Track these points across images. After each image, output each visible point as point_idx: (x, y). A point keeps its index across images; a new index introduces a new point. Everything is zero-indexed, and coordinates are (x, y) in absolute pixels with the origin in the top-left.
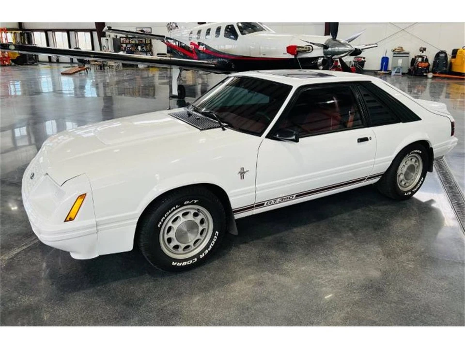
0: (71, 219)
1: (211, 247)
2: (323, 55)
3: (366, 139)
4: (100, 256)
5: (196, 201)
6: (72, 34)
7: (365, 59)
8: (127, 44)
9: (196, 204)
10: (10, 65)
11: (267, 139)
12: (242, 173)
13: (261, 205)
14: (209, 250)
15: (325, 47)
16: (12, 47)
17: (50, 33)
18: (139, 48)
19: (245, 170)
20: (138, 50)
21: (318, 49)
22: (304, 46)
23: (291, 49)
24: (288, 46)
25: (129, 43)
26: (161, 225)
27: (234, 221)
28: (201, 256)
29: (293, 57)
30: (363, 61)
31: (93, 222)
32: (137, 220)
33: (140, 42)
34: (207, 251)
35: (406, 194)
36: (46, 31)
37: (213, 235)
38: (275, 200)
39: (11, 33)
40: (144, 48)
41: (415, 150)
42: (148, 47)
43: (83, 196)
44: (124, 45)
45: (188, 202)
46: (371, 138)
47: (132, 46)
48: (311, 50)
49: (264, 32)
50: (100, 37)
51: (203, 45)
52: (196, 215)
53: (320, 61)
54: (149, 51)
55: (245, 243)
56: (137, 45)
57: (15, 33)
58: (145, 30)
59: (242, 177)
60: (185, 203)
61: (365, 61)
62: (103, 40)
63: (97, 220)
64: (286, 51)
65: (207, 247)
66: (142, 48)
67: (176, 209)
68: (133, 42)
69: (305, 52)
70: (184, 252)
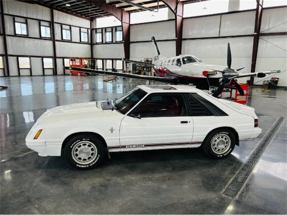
0: (36, 139)
1: (96, 162)
2: (222, 77)
3: (186, 122)
4: (48, 156)
5: (88, 140)
6: (114, 61)
7: (279, 80)
8: (139, 67)
9: (89, 141)
10: (84, 75)
11: (128, 116)
12: (112, 130)
13: (124, 147)
14: (95, 162)
15: (223, 72)
16: (70, 68)
17: (104, 61)
18: (145, 69)
19: (113, 129)
20: (144, 70)
21: (219, 73)
22: (212, 71)
23: (205, 73)
24: (204, 71)
25: (140, 66)
26: (72, 148)
27: (109, 153)
28: (91, 165)
29: (206, 77)
30: (276, 81)
31: (44, 141)
32: (62, 143)
33: (146, 66)
34: (93, 163)
35: (218, 156)
36: (103, 59)
37: (97, 156)
38: (132, 145)
39: (87, 60)
40: (147, 69)
41: (224, 132)
42: (149, 69)
43: (41, 130)
44: (138, 67)
45: (84, 139)
46: (190, 122)
47: (141, 68)
48: (215, 74)
49: (196, 63)
50: (126, 63)
51: (166, 68)
52: (89, 146)
53: (221, 80)
54: (149, 71)
55: (117, 164)
56: (144, 68)
57: (89, 60)
58: (149, 59)
59: (112, 132)
60: (83, 140)
61: (278, 81)
62: (128, 64)
63: (46, 140)
64: (202, 74)
65: (94, 161)
66: (146, 69)
67: (79, 142)
68: (142, 66)
69: (212, 75)
70: (83, 161)
